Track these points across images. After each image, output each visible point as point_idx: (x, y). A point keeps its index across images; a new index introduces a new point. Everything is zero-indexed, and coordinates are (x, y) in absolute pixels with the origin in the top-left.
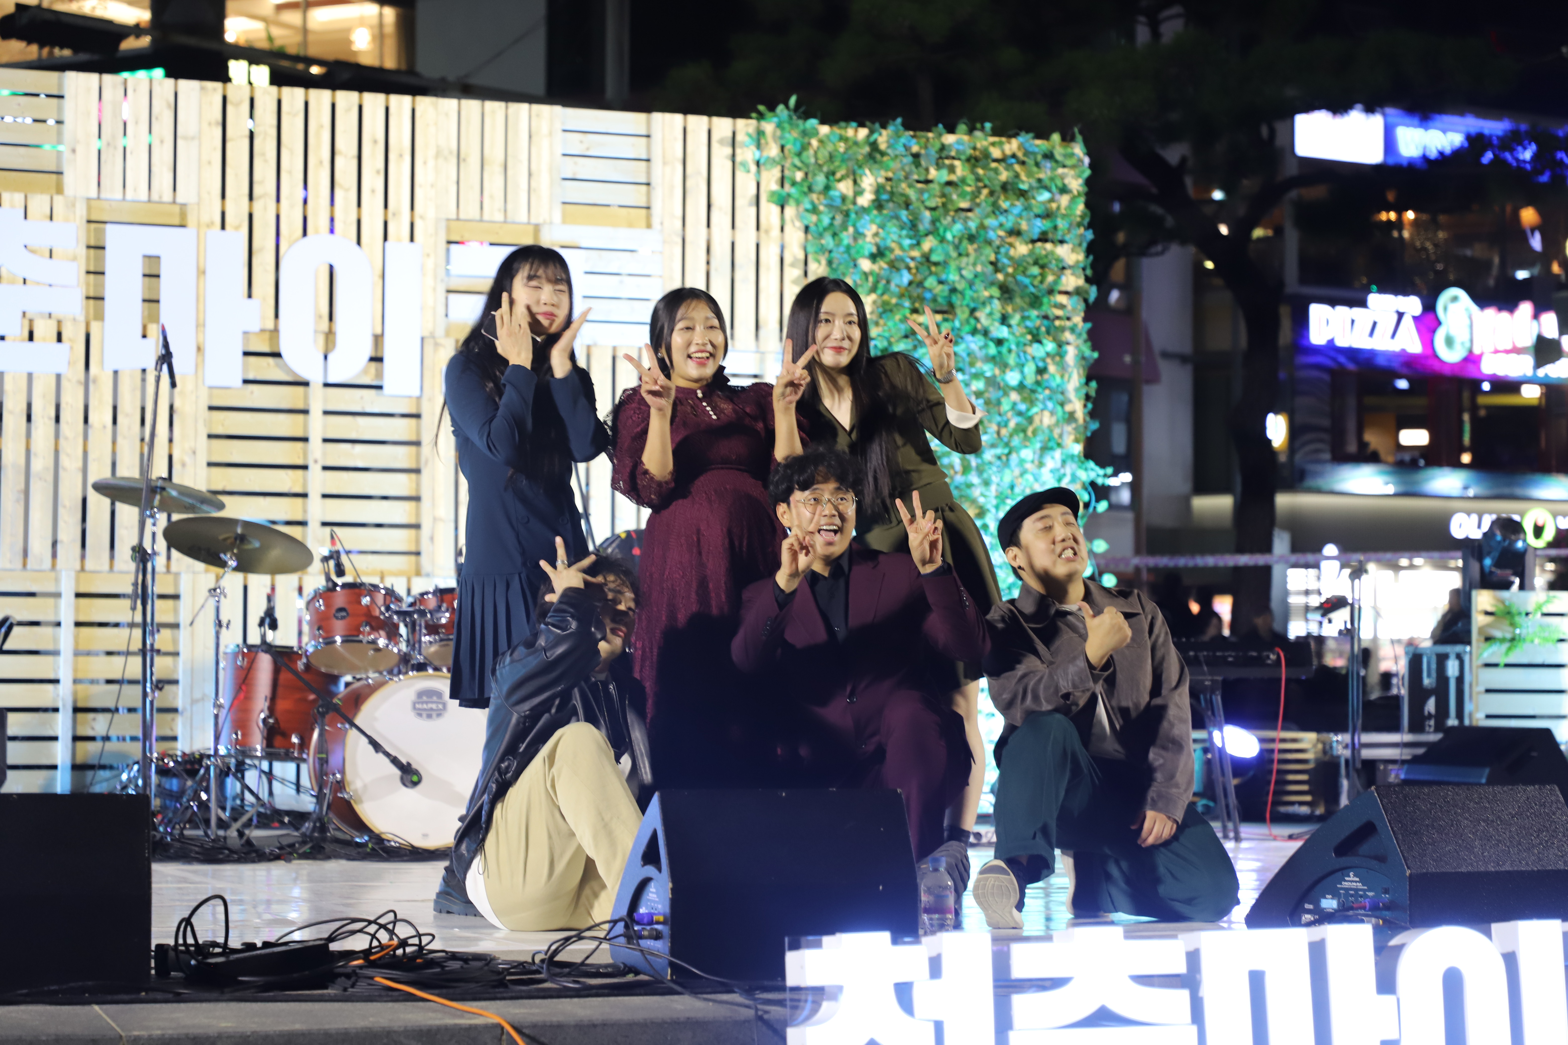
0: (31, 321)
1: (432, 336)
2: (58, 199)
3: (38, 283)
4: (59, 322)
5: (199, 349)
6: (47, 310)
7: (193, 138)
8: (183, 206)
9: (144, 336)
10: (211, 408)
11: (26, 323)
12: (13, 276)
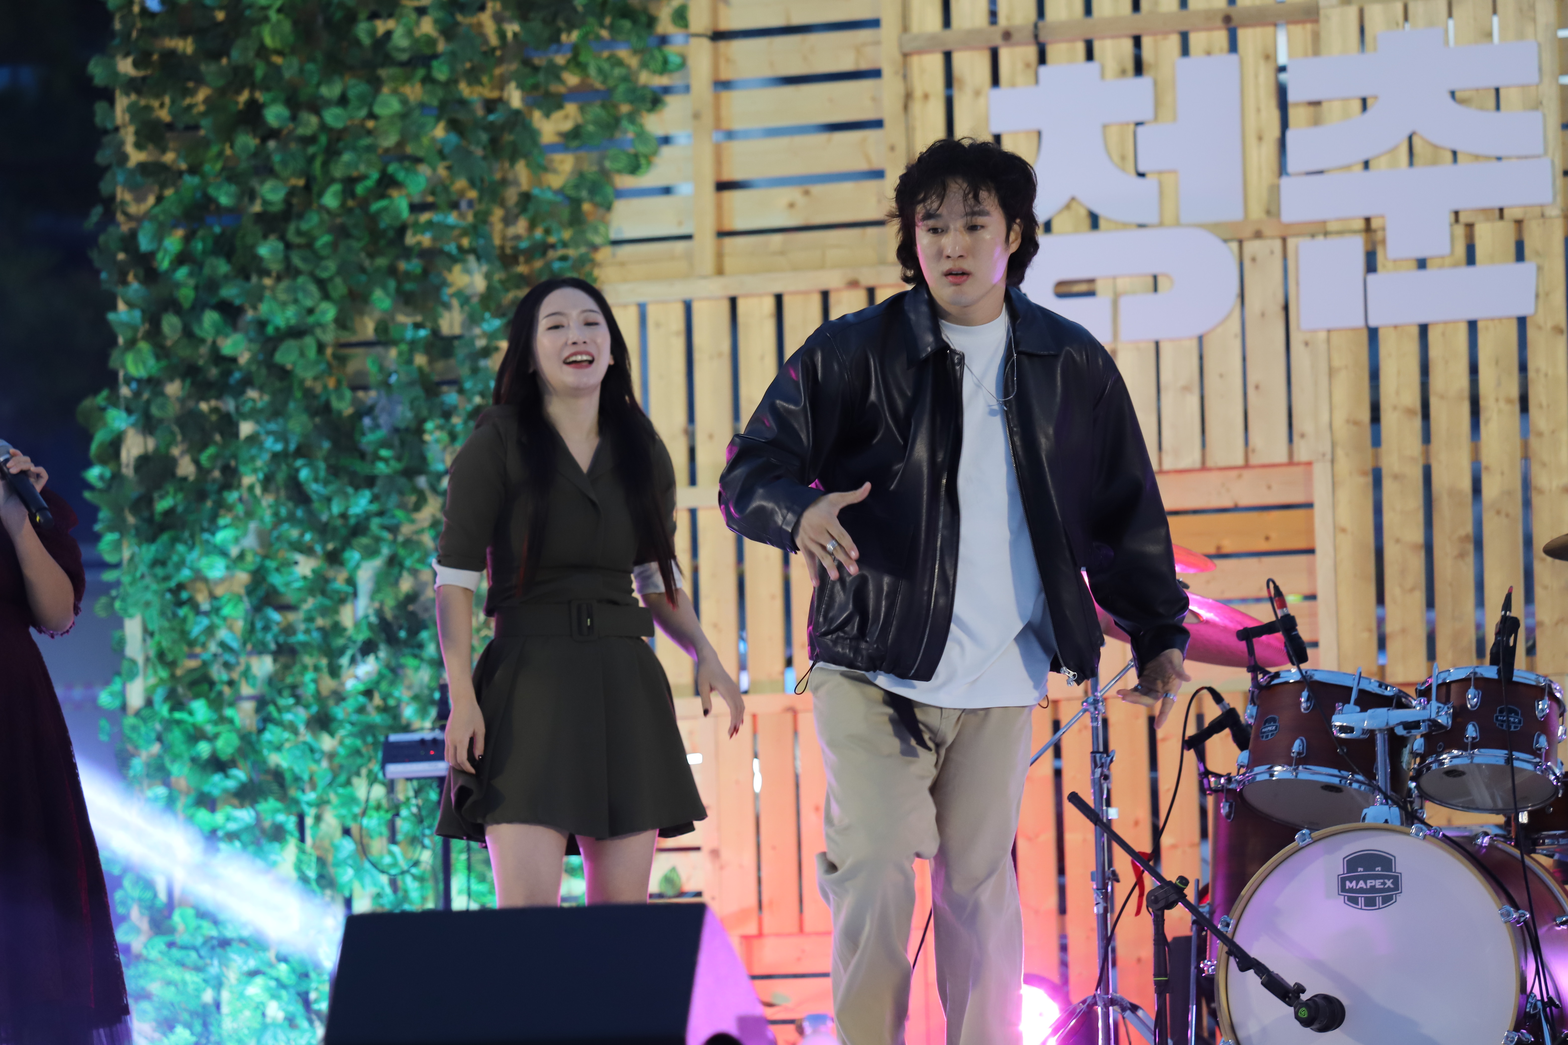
0: (1470, 226)
3: (1477, 157)
4: (1519, 223)
6: (1497, 203)
11: (1460, 231)
12: (1436, 147)
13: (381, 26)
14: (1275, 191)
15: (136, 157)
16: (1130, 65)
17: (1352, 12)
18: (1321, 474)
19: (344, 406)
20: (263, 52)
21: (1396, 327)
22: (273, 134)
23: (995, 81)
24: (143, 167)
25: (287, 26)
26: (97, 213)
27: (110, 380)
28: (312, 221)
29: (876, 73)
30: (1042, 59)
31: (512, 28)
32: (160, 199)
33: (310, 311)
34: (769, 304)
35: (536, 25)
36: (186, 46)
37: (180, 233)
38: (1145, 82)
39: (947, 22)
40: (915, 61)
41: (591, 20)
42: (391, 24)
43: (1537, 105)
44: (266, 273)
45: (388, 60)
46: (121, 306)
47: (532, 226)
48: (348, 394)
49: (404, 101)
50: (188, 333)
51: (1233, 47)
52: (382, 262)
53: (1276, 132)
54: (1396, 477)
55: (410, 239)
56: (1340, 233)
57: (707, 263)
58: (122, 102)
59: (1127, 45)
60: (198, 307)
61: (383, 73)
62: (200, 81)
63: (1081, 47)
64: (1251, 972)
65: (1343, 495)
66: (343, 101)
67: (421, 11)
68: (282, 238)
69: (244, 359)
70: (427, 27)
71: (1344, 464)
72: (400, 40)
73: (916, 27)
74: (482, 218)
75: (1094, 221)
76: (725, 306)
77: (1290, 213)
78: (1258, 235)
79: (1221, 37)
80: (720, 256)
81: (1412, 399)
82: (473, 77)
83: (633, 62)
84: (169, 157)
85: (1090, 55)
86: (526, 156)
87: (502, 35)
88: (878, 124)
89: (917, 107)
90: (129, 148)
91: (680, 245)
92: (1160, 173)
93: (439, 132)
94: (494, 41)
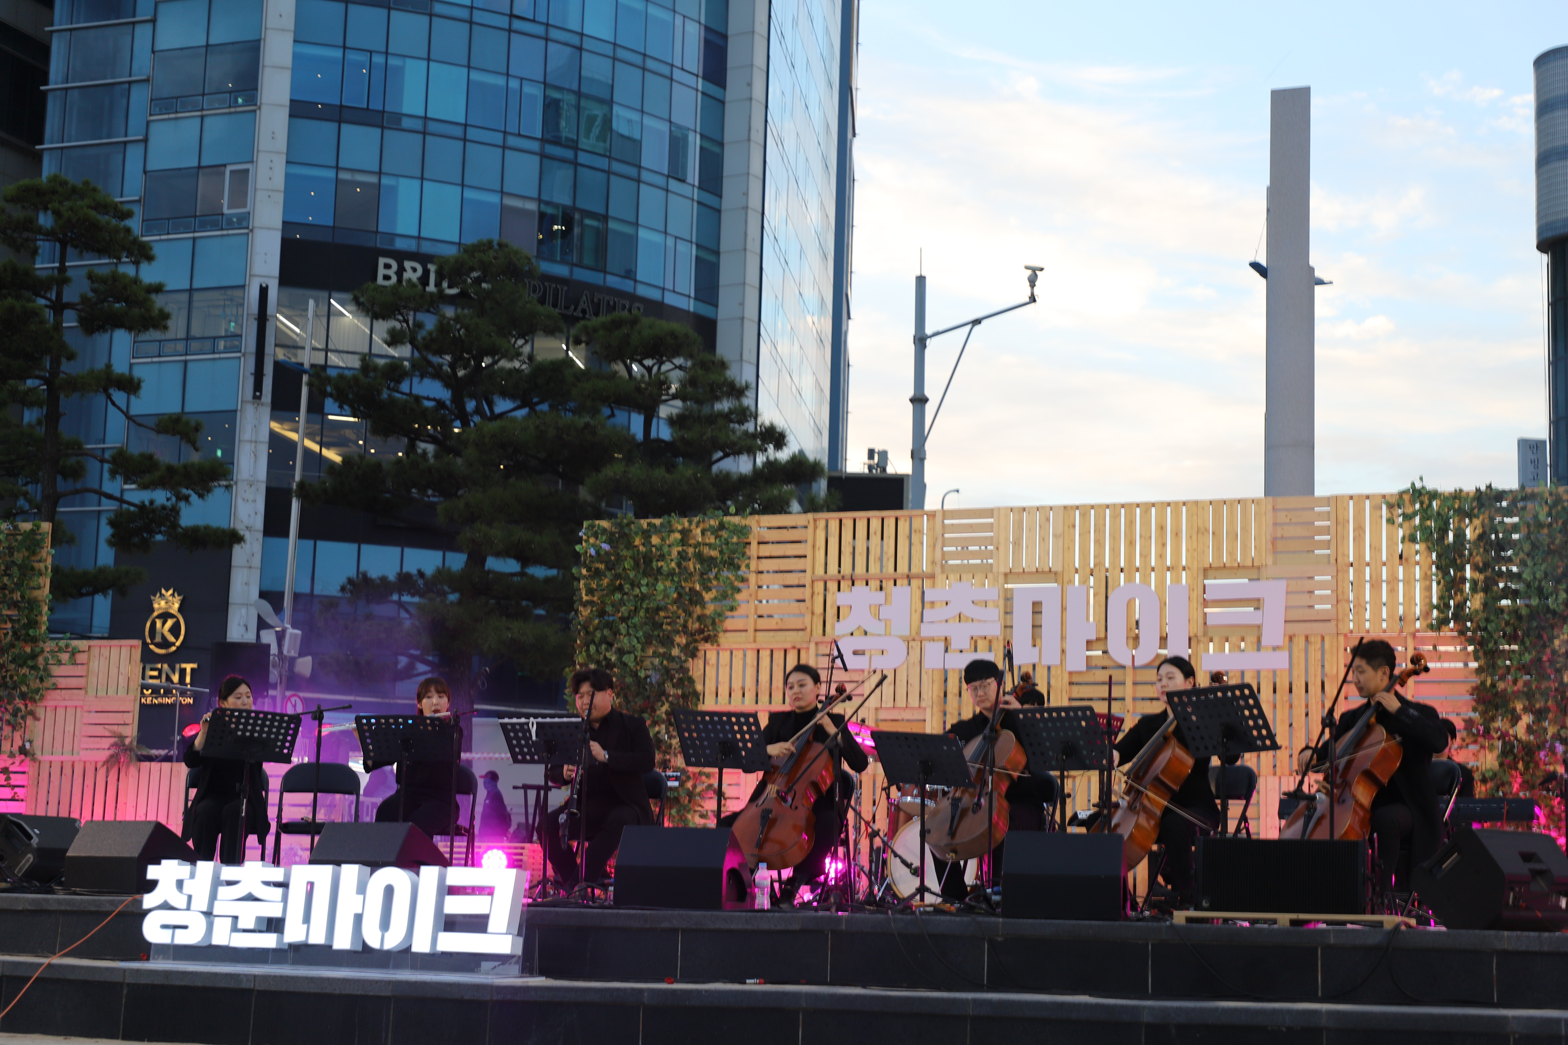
0: (976, 642)
1: (1196, 636)
2: (990, 575)
3: (979, 621)
4: (990, 641)
5: (1063, 651)
6: (983, 634)
7: (1060, 536)
8: (1056, 573)
9: (1035, 646)
10: (1071, 683)
11: (973, 642)
12: (967, 618)
13: (660, 564)
14: (919, 628)
15: (585, 598)
16: (879, 588)
17: (945, 577)
18: (929, 711)
19: (642, 674)
20: (624, 569)
21: (953, 670)
22: (626, 594)
23: (839, 590)
24: (587, 601)
25: (632, 563)
26: (573, 613)
27: (574, 663)
28: (636, 620)
29: (804, 586)
30: (853, 584)
31: (698, 566)
32: (592, 611)
33: (634, 646)
34: (768, 652)
35: (705, 566)
36: (602, 566)
37: (597, 621)
38: (883, 593)
39: (826, 572)
40: (816, 584)
41: (721, 566)
42: (663, 563)
43: (998, 606)
44: (621, 634)
45: (661, 574)
46: (578, 642)
47: (700, 625)
48: (643, 671)
49: (665, 586)
50: (597, 650)
51: (909, 584)
52: (656, 633)
53: (920, 610)
54: (951, 714)
55: (664, 627)
56: (939, 640)
57: (751, 639)
58: (582, 582)
59: (878, 583)
60: (600, 644)
61: (659, 577)
62: (606, 576)
63: (864, 583)
64: (898, 859)
65: (935, 718)
66: (647, 585)
67: (672, 560)
68: (627, 624)
69: (613, 658)
70: (673, 565)
71: (935, 709)
72: (665, 568)
73: (816, 573)
74: (686, 622)
75: (866, 633)
76: (756, 652)
77: (923, 634)
78: (914, 640)
79: (906, 581)
80: (755, 637)
81: (956, 691)
82: (686, 580)
83: (733, 578)
84: (595, 599)
85: (867, 584)
86: (701, 604)
87: (695, 569)
88: (804, 601)
89: (815, 597)
90: (584, 595)
91: (743, 634)
92: (886, 620)
93: (675, 596)
94: (692, 570)
